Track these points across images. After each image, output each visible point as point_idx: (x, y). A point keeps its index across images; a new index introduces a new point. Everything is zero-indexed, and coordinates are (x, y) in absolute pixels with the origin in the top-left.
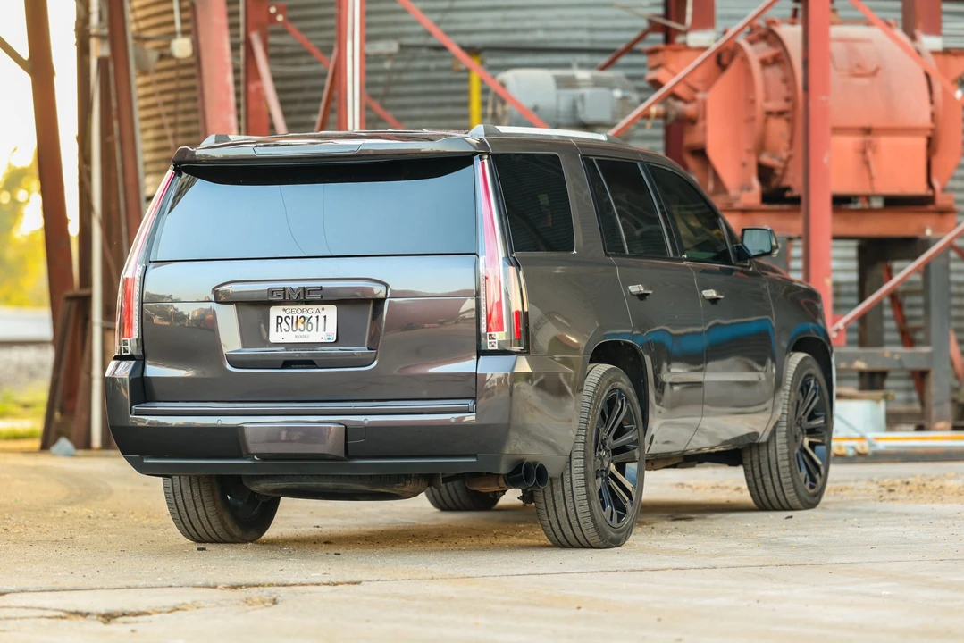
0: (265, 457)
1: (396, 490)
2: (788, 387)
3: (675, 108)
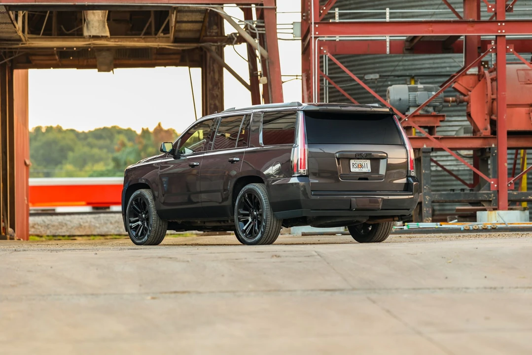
3: (459, 98)
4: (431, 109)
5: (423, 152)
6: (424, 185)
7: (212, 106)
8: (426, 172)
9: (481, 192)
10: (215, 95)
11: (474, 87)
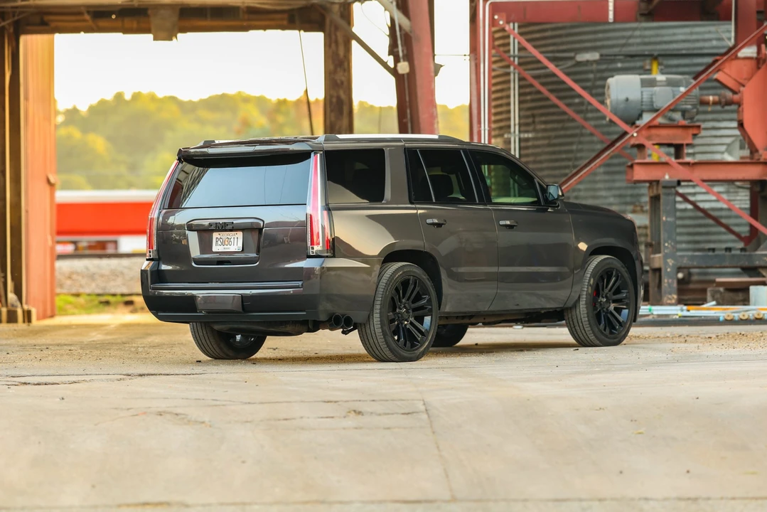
0: (210, 312)
1: (282, 329)
2: (589, 275)
3: (725, 97)
4: (677, 116)
5: (664, 187)
6: (665, 242)
7: (334, 100)
8: (669, 219)
9: (758, 252)
10: (339, 82)
11: (749, 79)
